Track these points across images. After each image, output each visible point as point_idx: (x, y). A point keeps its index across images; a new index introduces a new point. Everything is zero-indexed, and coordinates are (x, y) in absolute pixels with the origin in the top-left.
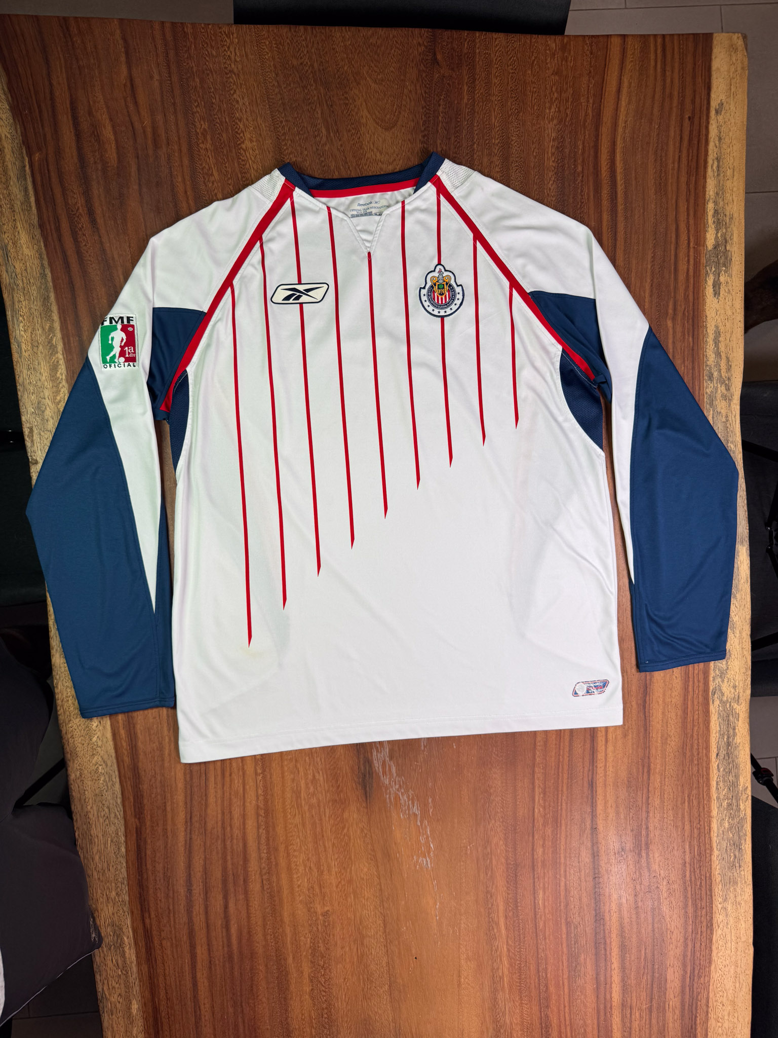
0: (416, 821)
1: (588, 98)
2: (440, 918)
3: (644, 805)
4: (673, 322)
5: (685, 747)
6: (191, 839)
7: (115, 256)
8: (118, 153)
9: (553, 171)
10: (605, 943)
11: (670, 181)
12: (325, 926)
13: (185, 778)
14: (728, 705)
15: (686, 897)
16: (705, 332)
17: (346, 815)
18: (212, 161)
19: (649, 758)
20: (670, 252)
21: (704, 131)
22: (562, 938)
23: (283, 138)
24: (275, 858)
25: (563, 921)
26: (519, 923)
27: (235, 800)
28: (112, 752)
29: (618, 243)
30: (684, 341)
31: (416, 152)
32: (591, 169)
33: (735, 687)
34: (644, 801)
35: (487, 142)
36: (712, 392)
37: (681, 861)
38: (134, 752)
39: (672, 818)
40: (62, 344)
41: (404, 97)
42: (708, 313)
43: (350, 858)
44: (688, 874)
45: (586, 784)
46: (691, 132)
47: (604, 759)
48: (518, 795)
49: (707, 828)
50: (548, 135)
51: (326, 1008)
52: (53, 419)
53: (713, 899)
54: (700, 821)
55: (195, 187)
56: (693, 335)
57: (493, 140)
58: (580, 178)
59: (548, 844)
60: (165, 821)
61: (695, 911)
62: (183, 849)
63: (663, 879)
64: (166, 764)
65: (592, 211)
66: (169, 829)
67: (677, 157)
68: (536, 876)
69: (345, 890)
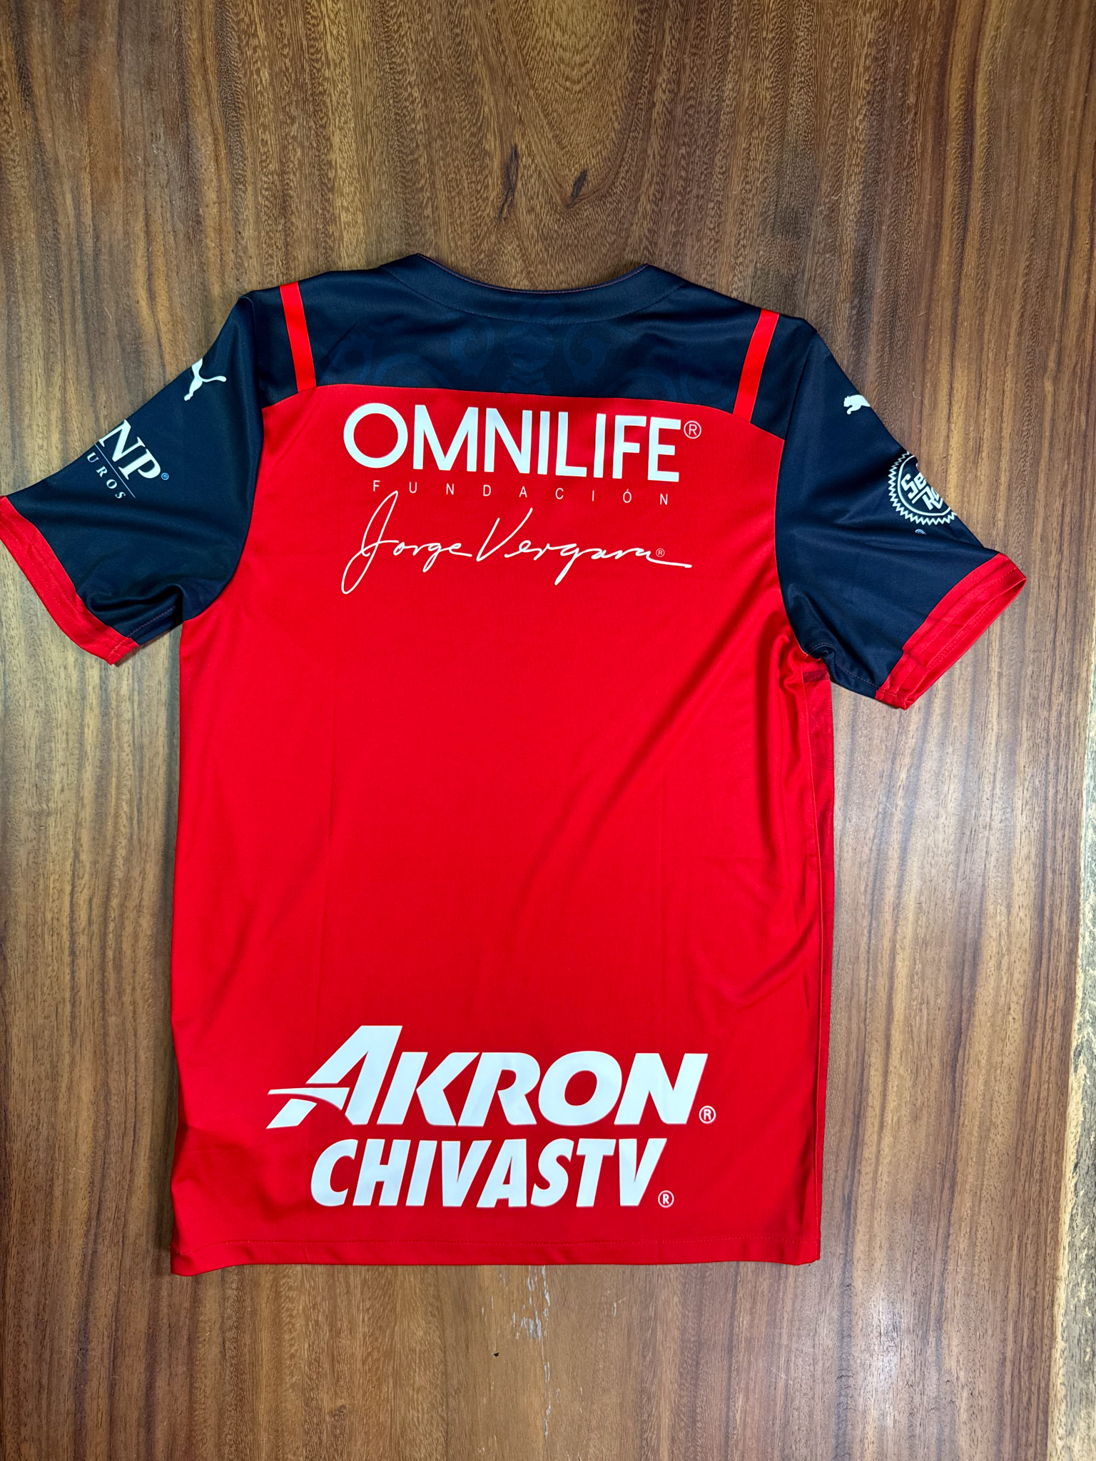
2: (551, 1434)
3: (940, 1248)
4: (1054, 384)
5: (1020, 1148)
6: (95, 1252)
7: (60, 158)
9: (864, 98)
11: (1067, 139)
12: (335, 1436)
13: (95, 1136)
15: (1001, 1424)
18: (257, 12)
19: (954, 1162)
20: (1059, 262)
24: (252, 1299)
25: (777, 1453)
26: (695, 1451)
29: (969, 236)
30: (1071, 419)
31: (625, 37)
32: (932, 102)
34: (940, 1241)
35: (753, 34)
37: (996, 1357)
39: (987, 1277)
43: (394, 1309)
44: (1008, 1380)
45: (838, 1203)
47: (874, 1160)
49: (1047, 1298)
50: (861, 35)
53: (1050, 1430)
54: (1036, 1284)
55: (221, 52)
56: (1088, 411)
57: (765, 33)
58: (911, 116)
59: (762, 1308)
60: (48, 1215)
61: (1016, 1449)
62: (77, 1272)
63: (963, 1387)
64: (61, 1106)
65: (927, 176)
66: (55, 1231)
67: (1081, 99)
68: (734, 1366)
69: (377, 1369)
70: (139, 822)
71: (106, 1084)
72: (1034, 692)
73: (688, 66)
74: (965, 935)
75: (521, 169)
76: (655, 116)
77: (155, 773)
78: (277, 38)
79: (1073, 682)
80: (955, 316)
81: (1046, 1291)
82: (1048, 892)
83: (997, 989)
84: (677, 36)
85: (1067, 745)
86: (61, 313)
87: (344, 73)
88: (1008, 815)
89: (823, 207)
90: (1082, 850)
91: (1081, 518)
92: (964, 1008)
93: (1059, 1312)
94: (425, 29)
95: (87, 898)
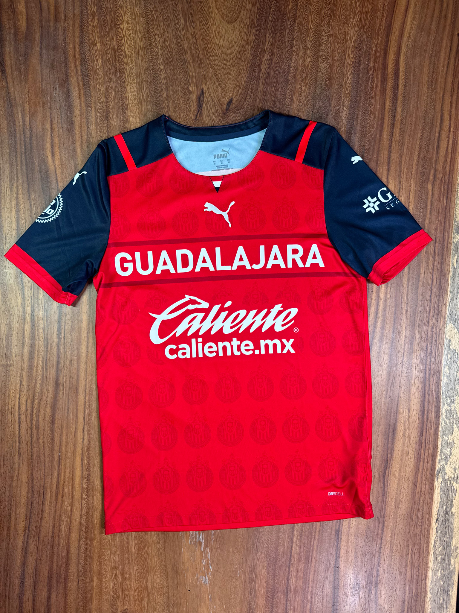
0: (201, 547)
1: (383, 13)
3: (377, 553)
4: (432, 186)
5: (412, 512)
6: (27, 543)
7: (17, 98)
8: (27, 23)
9: (351, 65)
11: (440, 80)
13: (28, 496)
14: (449, 482)
16: (456, 196)
18: (97, 35)
20: (435, 133)
23: (152, 23)
24: (90, 564)
27: (63, 517)
29: (396, 123)
30: (440, 201)
31: (249, 41)
32: (381, 65)
33: (455, 469)
34: (377, 550)
35: (304, 39)
37: (401, 599)
39: (397, 566)
43: (148, 570)
44: (406, 610)
45: (334, 533)
48: (281, 535)
49: (424, 575)
50: (350, 38)
54: (419, 569)
55: (82, 53)
56: (447, 197)
57: (309, 38)
58: (372, 72)
59: (300, 575)
60: (9, 528)
62: (20, 550)
64: (14, 484)
65: (378, 97)
66: (12, 534)
67: (446, 63)
68: (289, 599)
69: (141, 594)
70: (46, 369)
71: (32, 475)
72: (421, 318)
73: (276, 53)
74: (390, 421)
75: (205, 98)
76: (261, 74)
77: (53, 349)
78: (105, 46)
79: (438, 314)
80: (389, 157)
81: (423, 573)
82: (426, 404)
83: (404, 444)
84: (271, 40)
85: (436, 341)
86: (17, 162)
87: (132, 60)
88: (409, 371)
89: (332, 112)
90: (442, 386)
91: (443, 243)
92: (389, 452)
93: (429, 582)
94: (166, 41)
95: (25, 400)
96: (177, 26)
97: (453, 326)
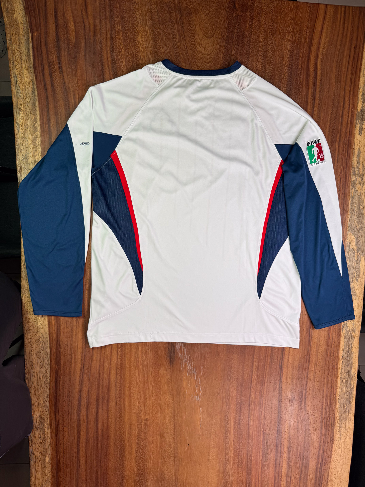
0: (194, 377)
1: (307, 33)
2: (202, 426)
3: (305, 378)
5: (327, 352)
6: (83, 377)
7: (70, 87)
8: (76, 36)
9: (287, 66)
10: (281, 444)
11: (343, 77)
12: (145, 426)
14: (350, 332)
15: (322, 425)
16: (353, 151)
17: (160, 372)
18: (122, 45)
19: (310, 355)
20: (340, 111)
21: (360, 55)
22: (260, 440)
23: (157, 37)
24: (123, 390)
25: (262, 432)
26: (240, 431)
27: (106, 360)
28: (47, 331)
29: (315, 104)
30: (343, 154)
31: (221, 50)
32: (305, 67)
33: (353, 324)
34: (306, 376)
35: (256, 49)
36: (354, 180)
37: (321, 407)
38: (58, 332)
39: (318, 386)
40: (40, 127)
41: (218, 23)
42: (355, 142)
43: (160, 393)
44: (324, 414)
45: (278, 366)
46: (354, 54)
47: (288, 354)
48: (245, 369)
49: (334, 392)
50: (286, 49)
51: (142, 467)
52: (32, 164)
53: (335, 427)
54: (331, 388)
55: (112, 57)
56: (348, 152)
57: (260, 49)
58: (300, 71)
59: (258, 394)
60: (71, 368)
61: (326, 432)
62: (78, 382)
63: (312, 415)
64: (74, 340)
65: (304, 88)
66: (72, 372)
67: (347, 65)
68: (250, 409)
69: (156, 409)
73: (238, 58)
78: (127, 52)
81: (334, 390)
84: (235, 50)
91: (345, 181)
93: (338, 396)
94: (167, 49)
96: (174, 39)
97: (352, 234)
